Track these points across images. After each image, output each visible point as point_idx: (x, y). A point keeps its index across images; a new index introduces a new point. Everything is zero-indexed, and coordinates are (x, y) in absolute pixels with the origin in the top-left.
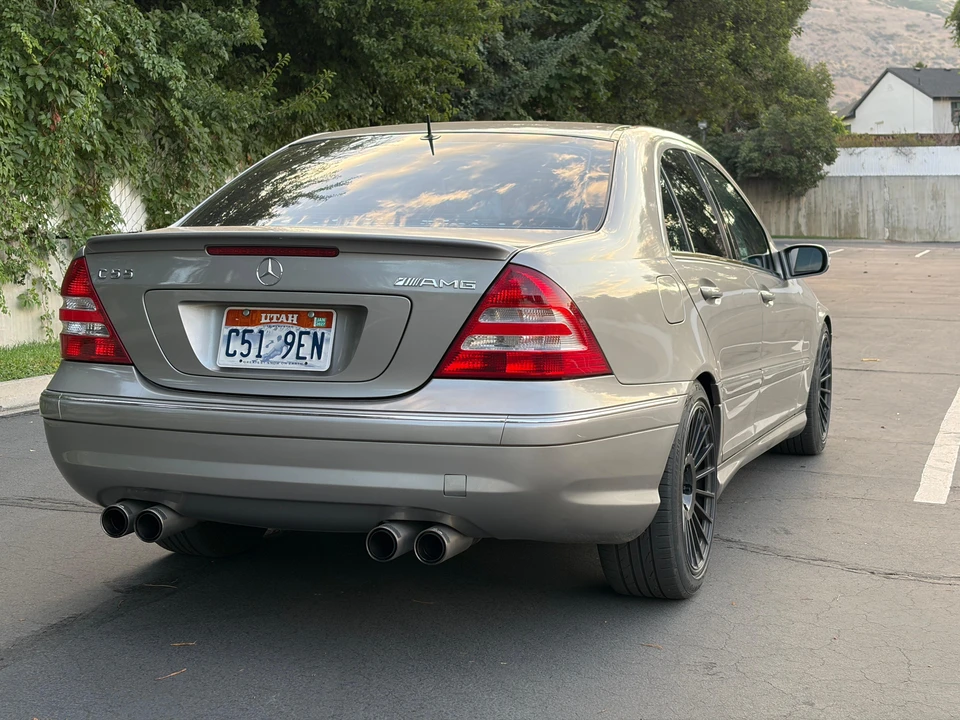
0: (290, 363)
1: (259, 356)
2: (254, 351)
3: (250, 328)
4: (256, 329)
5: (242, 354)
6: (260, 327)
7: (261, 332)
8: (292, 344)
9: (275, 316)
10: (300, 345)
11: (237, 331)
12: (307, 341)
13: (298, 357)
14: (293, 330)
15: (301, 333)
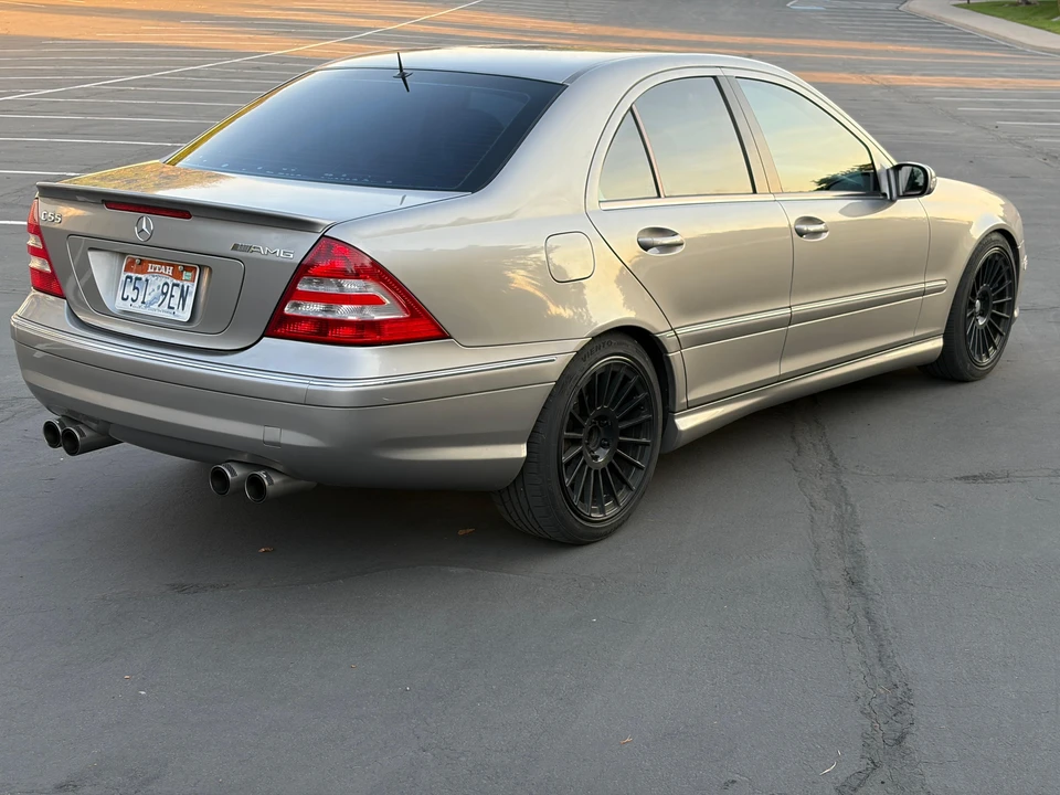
0: (163, 313)
1: (143, 302)
2: (141, 298)
3: (139, 276)
4: (143, 277)
5: (133, 300)
6: (147, 276)
7: (147, 280)
8: (166, 294)
9: (158, 266)
10: (172, 296)
11: (130, 277)
12: (176, 292)
13: (170, 307)
14: (169, 281)
15: (174, 285)
